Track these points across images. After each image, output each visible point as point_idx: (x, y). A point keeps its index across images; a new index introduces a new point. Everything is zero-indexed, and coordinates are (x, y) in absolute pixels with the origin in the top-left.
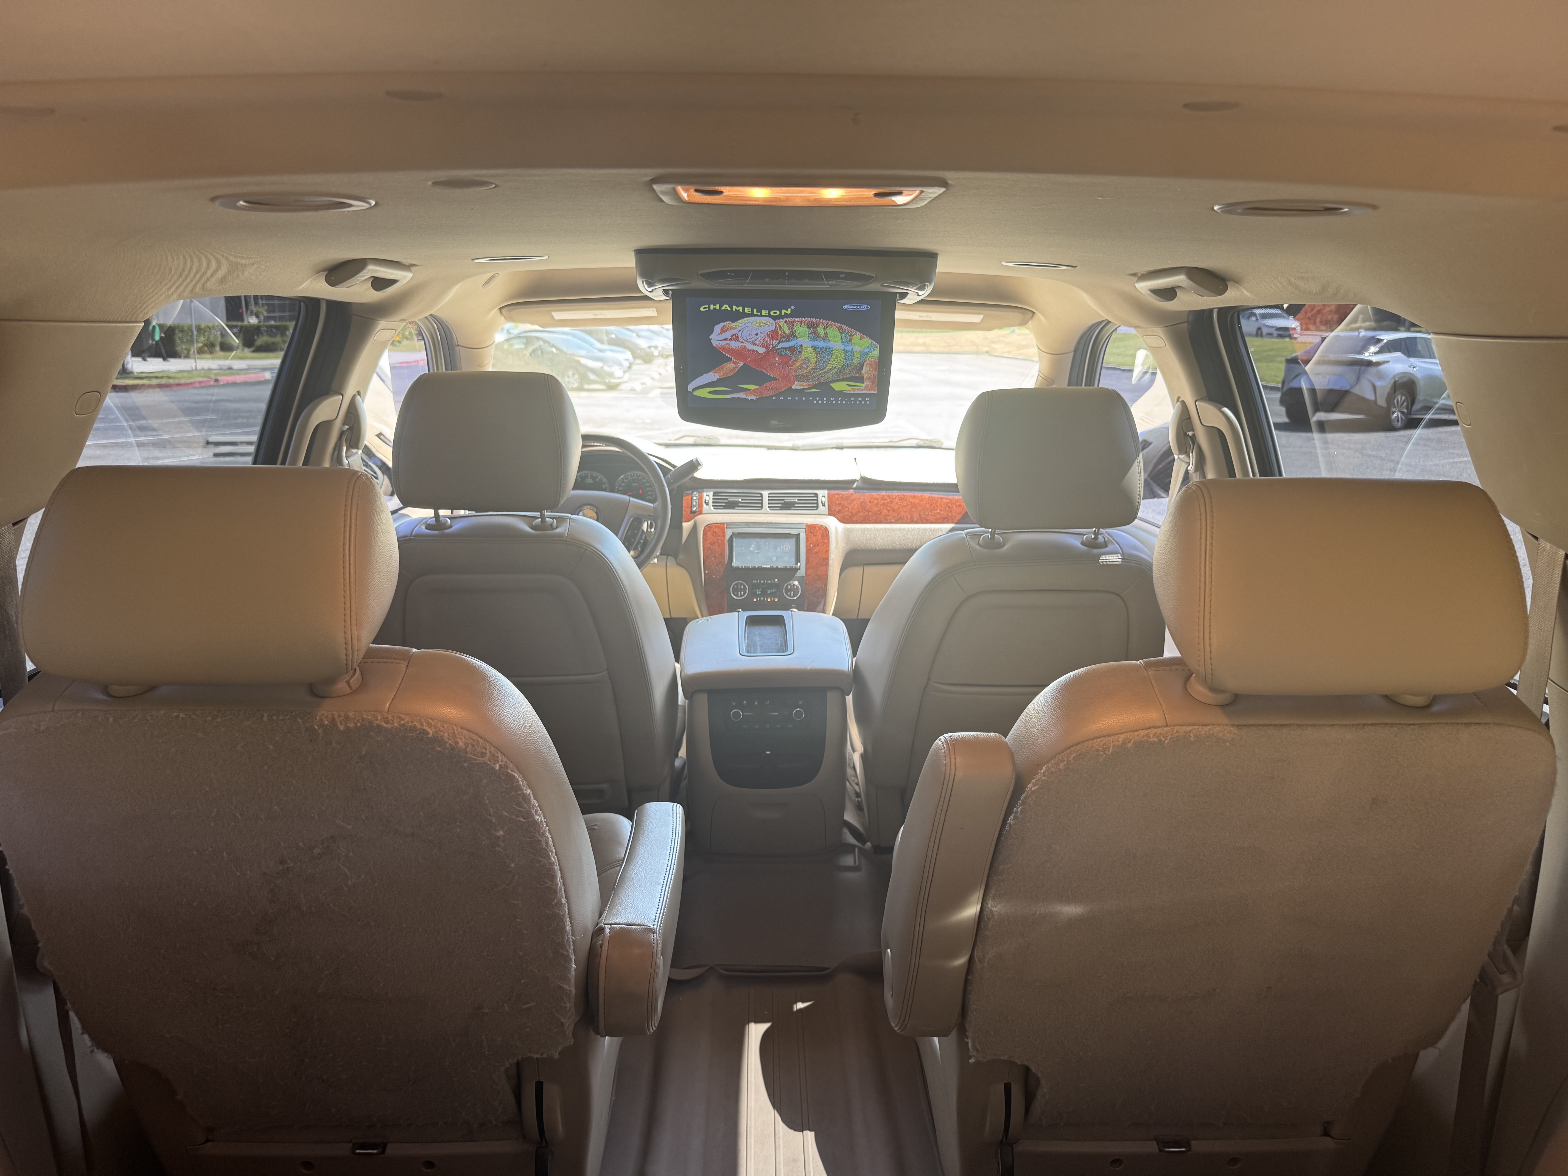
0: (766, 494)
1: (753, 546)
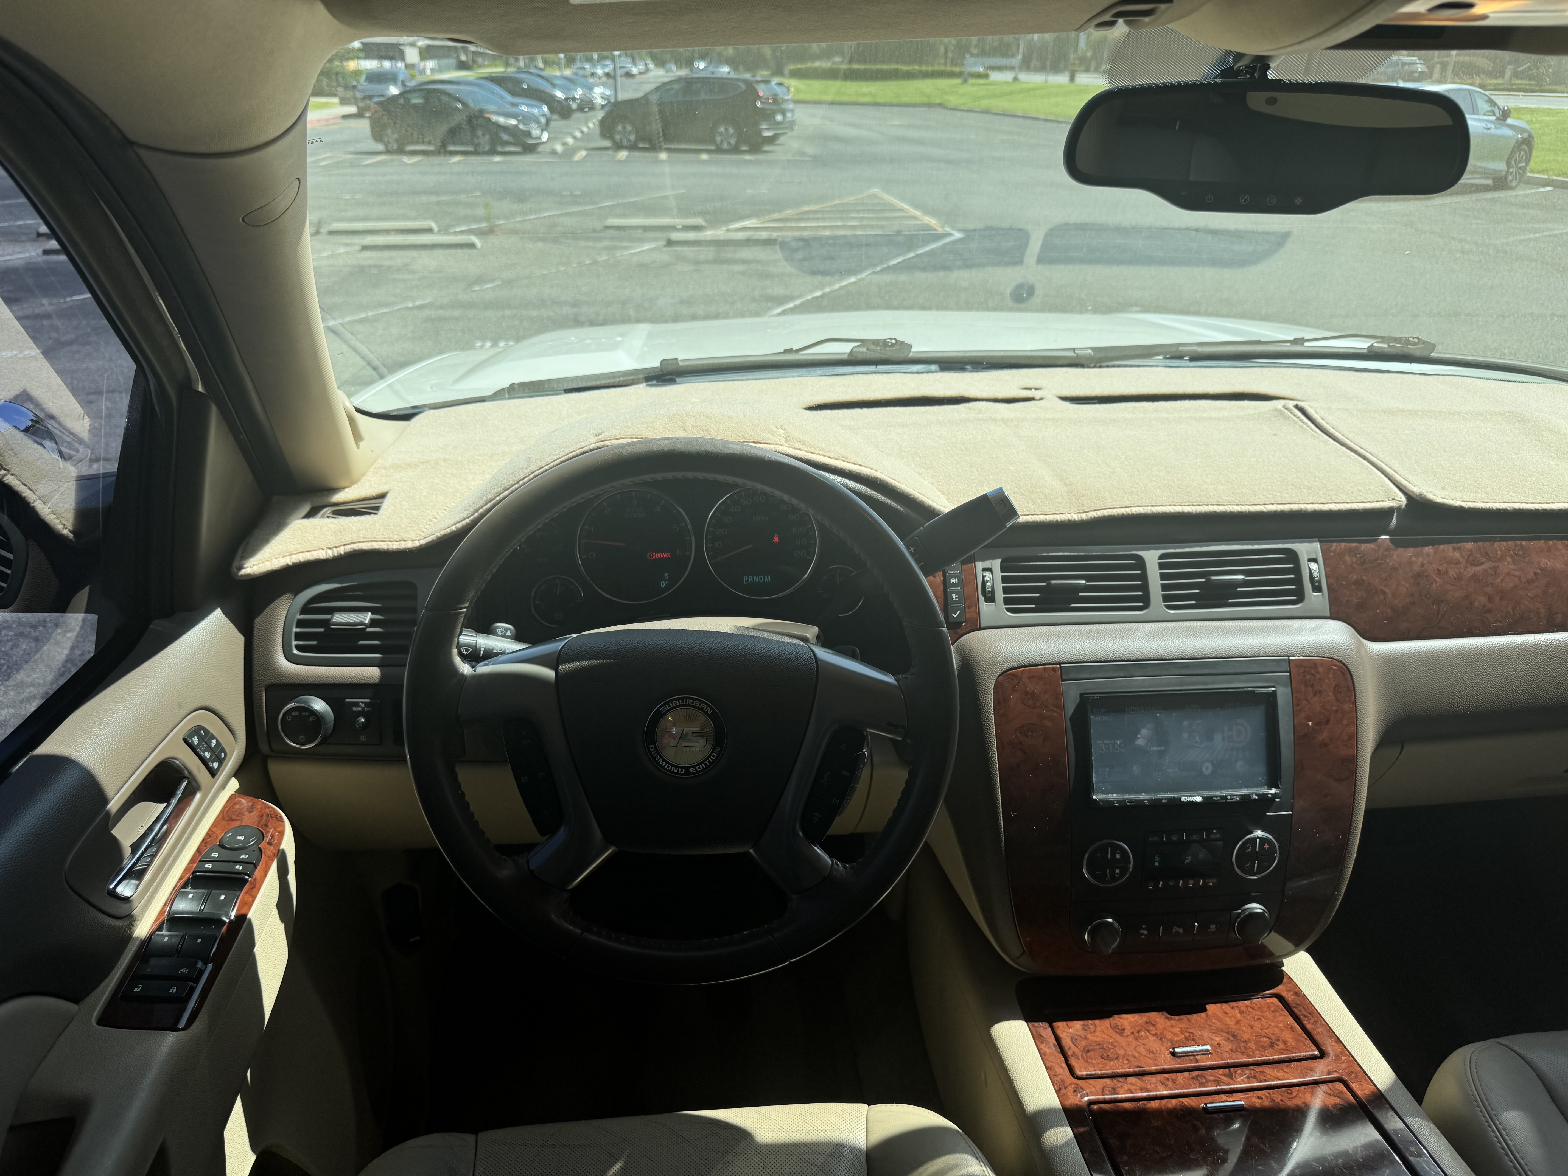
0: (1151, 557)
1: (1144, 732)
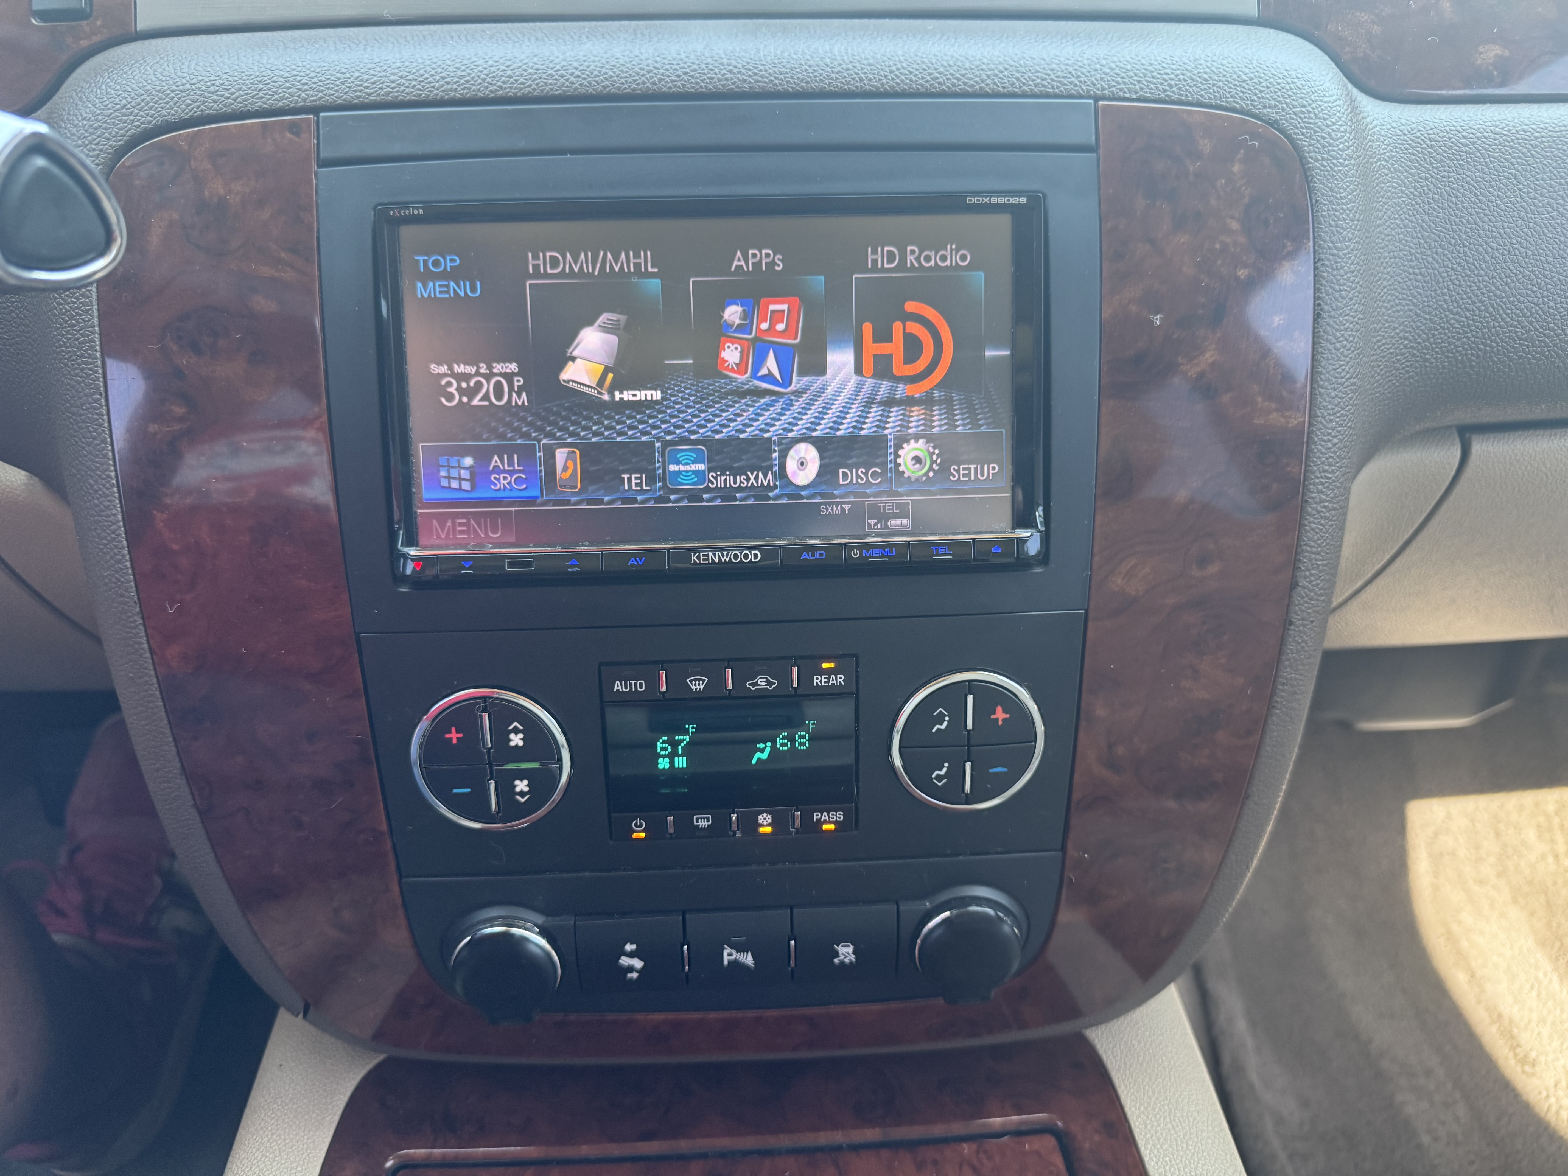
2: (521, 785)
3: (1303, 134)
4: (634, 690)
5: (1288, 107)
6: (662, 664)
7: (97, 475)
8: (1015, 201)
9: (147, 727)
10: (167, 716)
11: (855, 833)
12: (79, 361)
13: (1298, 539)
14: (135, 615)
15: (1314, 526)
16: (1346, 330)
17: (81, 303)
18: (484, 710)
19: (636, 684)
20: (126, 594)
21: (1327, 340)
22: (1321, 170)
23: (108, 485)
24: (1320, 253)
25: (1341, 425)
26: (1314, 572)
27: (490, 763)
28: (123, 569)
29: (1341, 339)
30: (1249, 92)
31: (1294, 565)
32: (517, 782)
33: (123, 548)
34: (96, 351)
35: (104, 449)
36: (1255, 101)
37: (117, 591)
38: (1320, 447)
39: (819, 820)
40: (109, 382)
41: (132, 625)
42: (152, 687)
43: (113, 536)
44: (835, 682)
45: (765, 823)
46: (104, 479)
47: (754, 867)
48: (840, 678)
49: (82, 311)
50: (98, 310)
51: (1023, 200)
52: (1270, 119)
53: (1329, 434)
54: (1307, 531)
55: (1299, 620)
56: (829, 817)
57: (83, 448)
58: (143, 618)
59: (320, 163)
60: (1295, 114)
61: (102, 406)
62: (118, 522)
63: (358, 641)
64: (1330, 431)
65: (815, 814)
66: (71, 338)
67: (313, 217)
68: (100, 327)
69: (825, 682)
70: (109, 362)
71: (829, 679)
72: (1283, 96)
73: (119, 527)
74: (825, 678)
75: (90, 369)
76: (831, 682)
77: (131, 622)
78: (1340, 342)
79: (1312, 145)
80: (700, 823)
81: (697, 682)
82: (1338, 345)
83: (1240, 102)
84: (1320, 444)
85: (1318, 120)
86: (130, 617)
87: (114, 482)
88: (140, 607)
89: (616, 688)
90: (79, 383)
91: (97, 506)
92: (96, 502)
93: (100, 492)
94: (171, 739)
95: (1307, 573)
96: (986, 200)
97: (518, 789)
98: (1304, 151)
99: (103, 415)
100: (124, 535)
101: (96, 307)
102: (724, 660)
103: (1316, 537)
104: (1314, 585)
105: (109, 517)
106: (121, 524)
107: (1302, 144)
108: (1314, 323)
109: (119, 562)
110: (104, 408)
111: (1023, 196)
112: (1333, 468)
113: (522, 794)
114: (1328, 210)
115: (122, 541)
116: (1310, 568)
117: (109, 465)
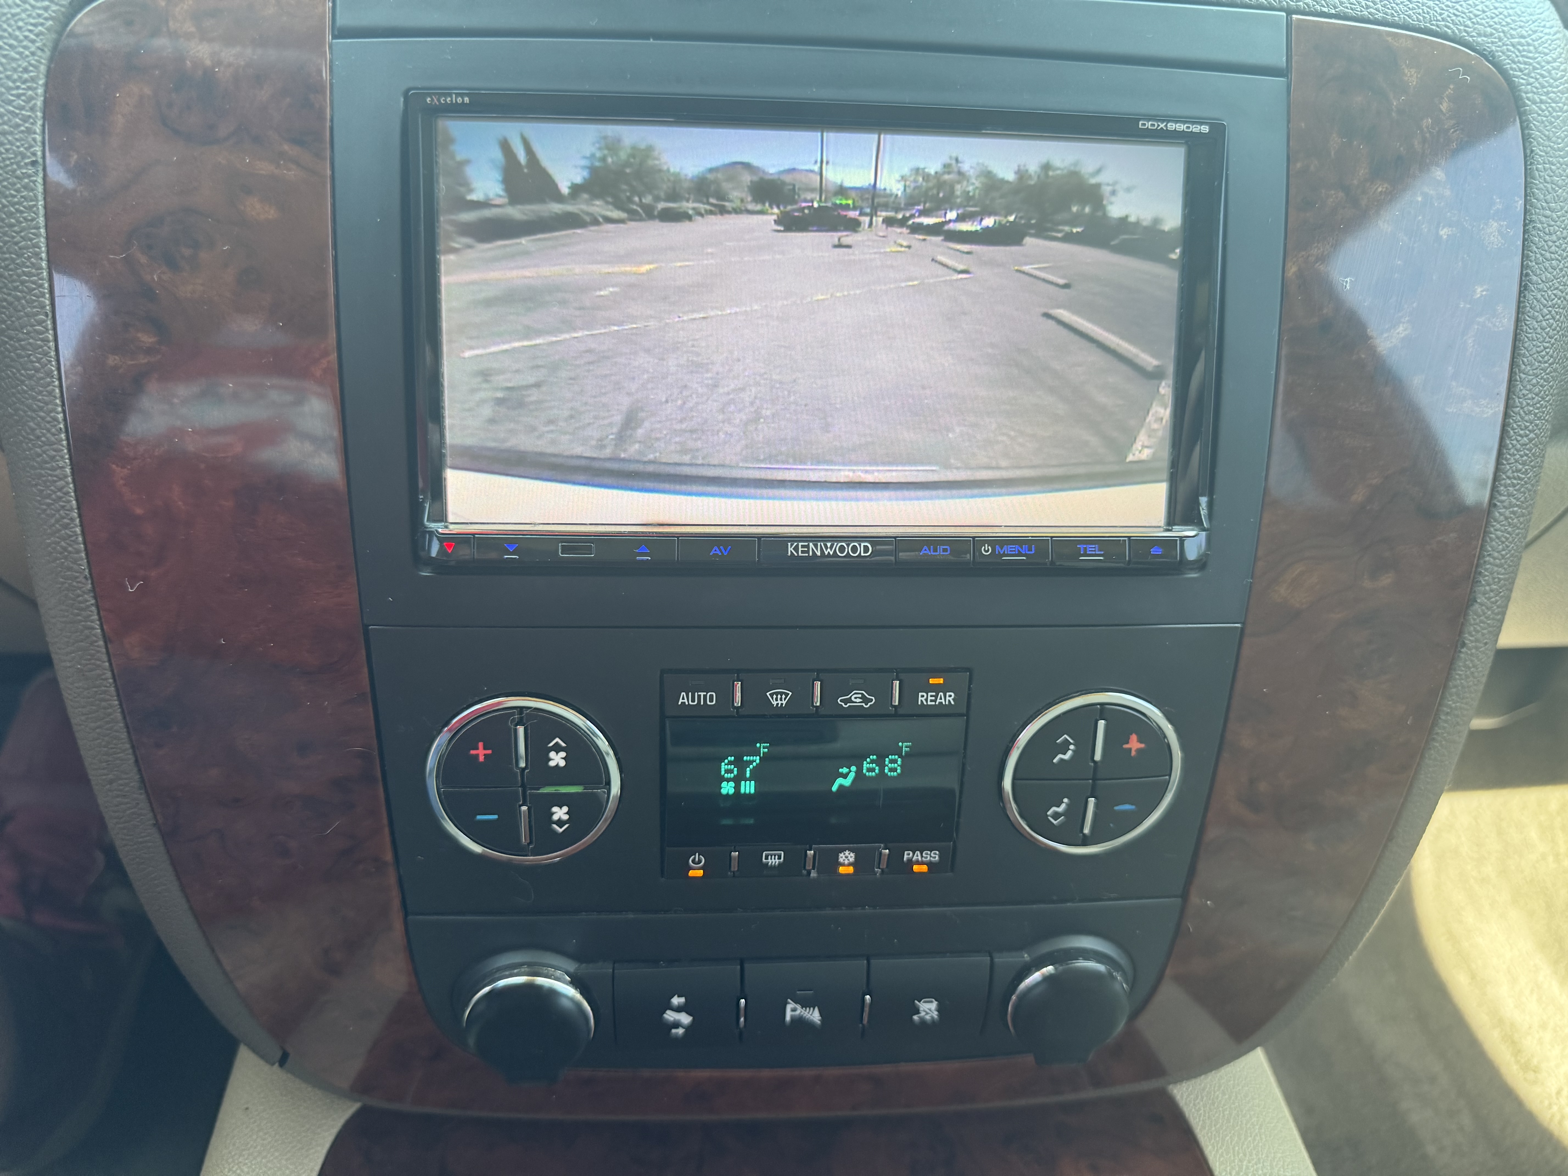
2: (560, 813)
3: (1521, 70)
4: (702, 703)
5: (1505, 36)
6: (738, 673)
7: (40, 417)
8: (1195, 129)
9: (98, 730)
10: (124, 718)
11: (950, 874)
12: (19, 271)
13: (1481, 549)
14: (84, 593)
15: (1499, 533)
16: (1553, 306)
17: (22, 197)
18: (520, 722)
19: (705, 696)
20: (75, 567)
21: (1534, 318)
22: (1539, 115)
23: (53, 430)
24: (1532, 214)
25: (1539, 418)
26: (1495, 587)
27: (523, 785)
28: (71, 536)
29: (1548, 317)
30: (1463, 15)
31: (1474, 578)
32: (555, 809)
33: (71, 510)
34: (41, 259)
35: (49, 384)
36: (1470, 28)
37: (63, 563)
38: (1515, 442)
39: (910, 861)
40: (57, 299)
41: (82, 605)
42: (105, 683)
43: (59, 494)
44: (943, 701)
45: (846, 862)
46: (49, 422)
47: (828, 912)
48: (950, 696)
49: (24, 207)
50: (45, 207)
51: (1205, 129)
52: (1485, 50)
53: (1526, 427)
54: (1492, 540)
55: (1472, 641)
56: (922, 856)
57: (23, 382)
58: (95, 597)
59: (336, 33)
60: (1513, 46)
61: (47, 330)
62: (66, 477)
63: (366, 632)
64: (1528, 424)
65: (906, 853)
66: (9, 241)
67: (325, 101)
68: (46, 229)
69: (931, 701)
70: (56, 277)
71: (936, 697)
72: (1500, 23)
73: (68, 483)
74: (931, 696)
75: (34, 283)
76: (938, 701)
77: (80, 602)
78: (1548, 320)
79: (1531, 84)
80: (769, 860)
81: (779, 696)
82: (1544, 323)
83: (1452, 26)
84: (1516, 439)
85: (1537, 55)
86: (79, 596)
87: (62, 426)
88: (92, 583)
89: (681, 701)
90: (18, 299)
91: (39, 455)
92: (38, 450)
93: (43, 439)
94: (128, 746)
95: (1487, 588)
96: (1162, 125)
97: (555, 817)
98: (1520, 90)
99: (49, 341)
100: (73, 494)
101: (41, 203)
102: (812, 671)
103: (1501, 547)
104: (1493, 603)
105: (55, 470)
106: (70, 479)
107: (1519, 82)
108: (1520, 297)
109: (66, 526)
110: (51, 332)
111: (1205, 123)
112: (1527, 467)
113: (560, 823)
114: (1544, 163)
115: (71, 501)
116: (1491, 582)
117: (57, 405)
